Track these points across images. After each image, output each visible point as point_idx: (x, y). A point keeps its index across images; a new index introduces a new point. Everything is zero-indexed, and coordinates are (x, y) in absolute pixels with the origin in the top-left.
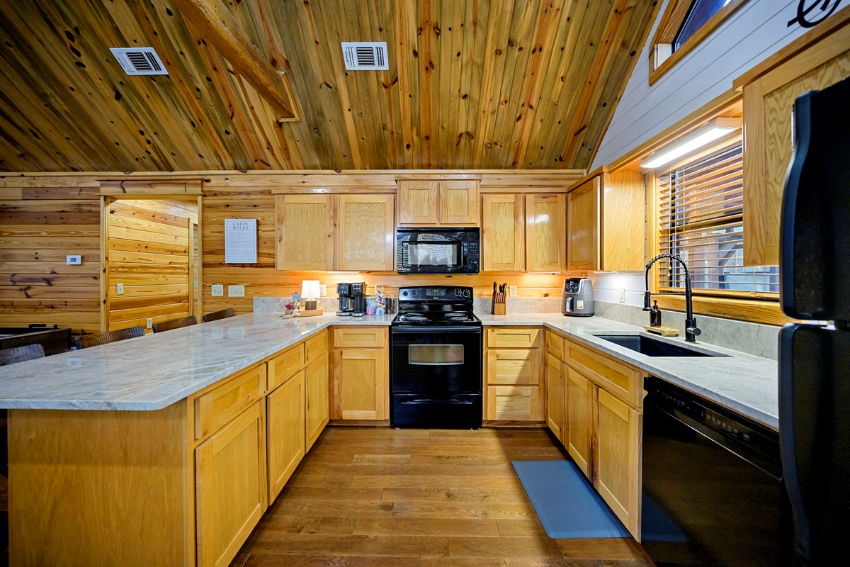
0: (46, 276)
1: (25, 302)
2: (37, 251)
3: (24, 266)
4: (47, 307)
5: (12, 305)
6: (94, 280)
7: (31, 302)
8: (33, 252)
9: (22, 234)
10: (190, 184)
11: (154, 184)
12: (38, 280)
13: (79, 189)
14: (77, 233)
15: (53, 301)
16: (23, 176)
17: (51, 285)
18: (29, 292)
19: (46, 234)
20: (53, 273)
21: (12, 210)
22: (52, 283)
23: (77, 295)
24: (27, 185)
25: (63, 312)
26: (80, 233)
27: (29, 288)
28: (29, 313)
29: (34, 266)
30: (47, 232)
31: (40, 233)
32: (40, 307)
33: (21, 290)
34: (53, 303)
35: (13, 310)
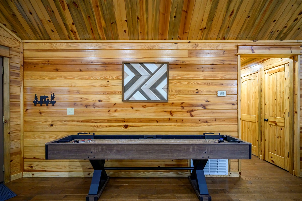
0: (203, 103)
1: (190, 119)
2: (197, 88)
3: (189, 97)
4: (204, 122)
5: (182, 121)
6: (233, 106)
7: (193, 119)
8: (195, 89)
9: (188, 78)
10: (294, 48)
11: (271, 48)
12: (198, 106)
13: (223, 51)
14: (222, 77)
15: (207, 119)
16: (190, 42)
17: (206, 109)
18: (193, 113)
19: (203, 78)
20: (207, 101)
21: (182, 63)
22: (207, 107)
23: (222, 115)
24: (191, 48)
25: (214, 125)
26: (224, 78)
27: (192, 111)
28: (193, 126)
29: (196, 97)
30: (203, 77)
31: (199, 77)
32: (199, 122)
33: (187, 112)
34: (207, 120)
35: (182, 124)
